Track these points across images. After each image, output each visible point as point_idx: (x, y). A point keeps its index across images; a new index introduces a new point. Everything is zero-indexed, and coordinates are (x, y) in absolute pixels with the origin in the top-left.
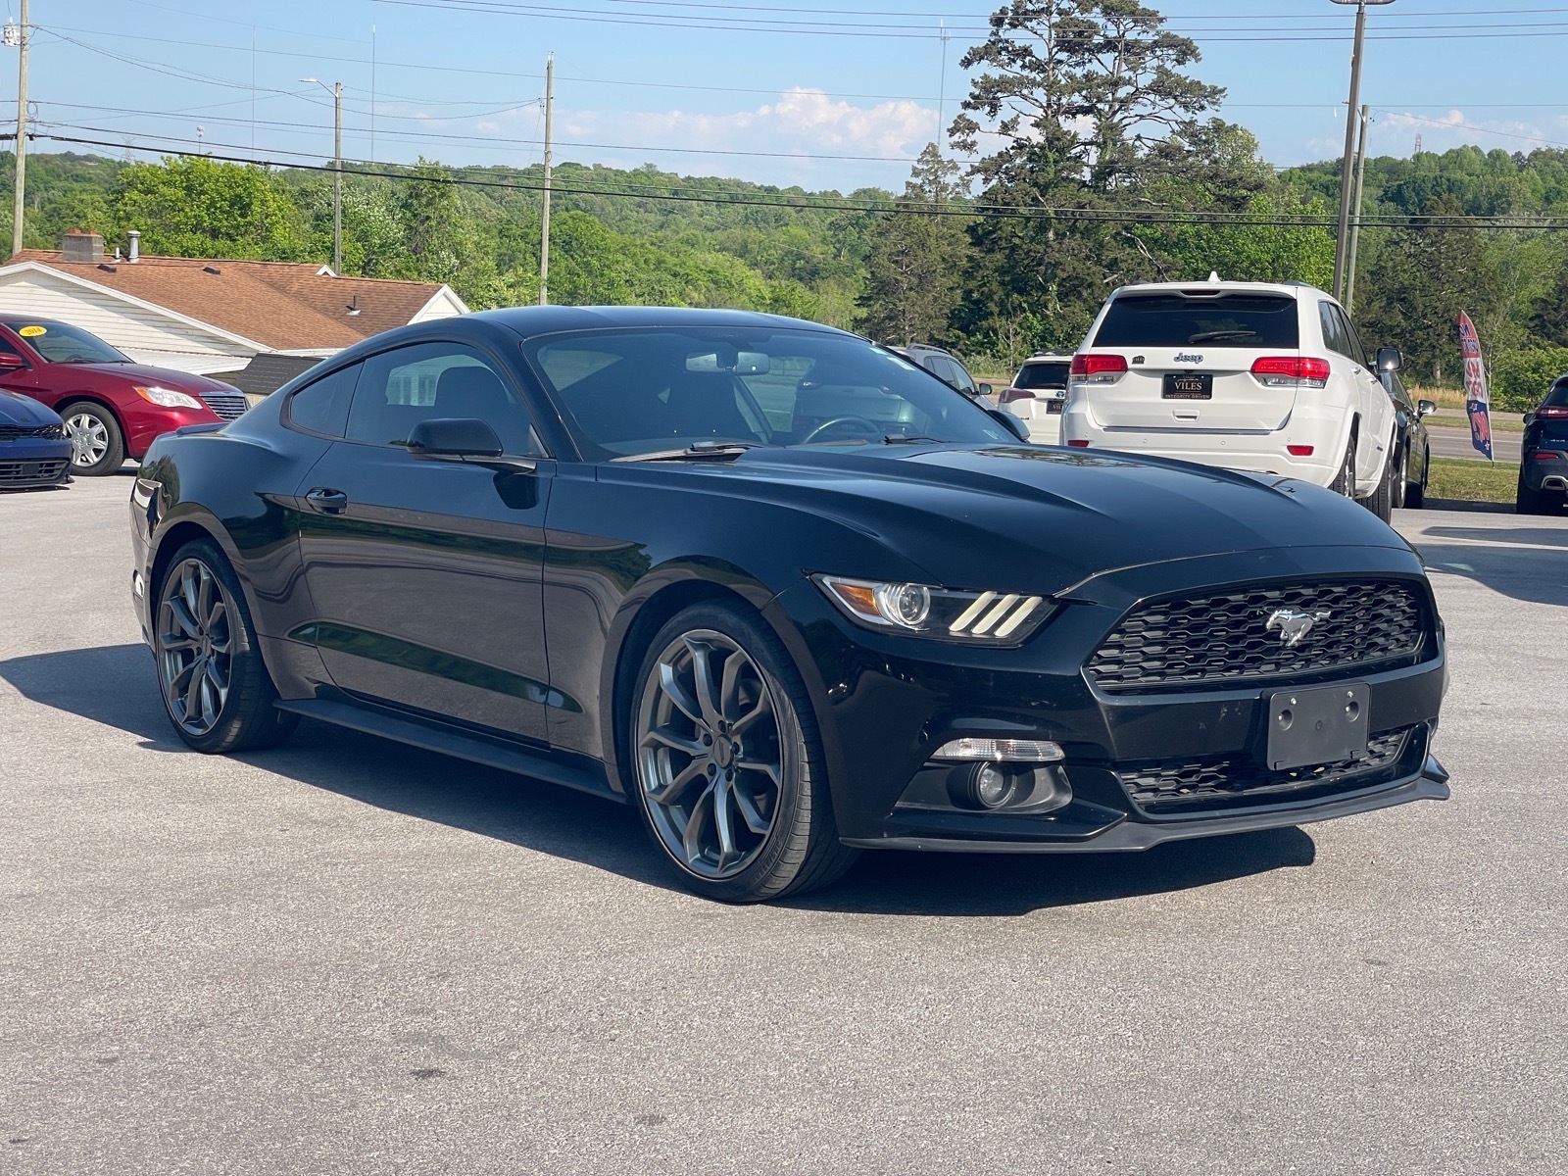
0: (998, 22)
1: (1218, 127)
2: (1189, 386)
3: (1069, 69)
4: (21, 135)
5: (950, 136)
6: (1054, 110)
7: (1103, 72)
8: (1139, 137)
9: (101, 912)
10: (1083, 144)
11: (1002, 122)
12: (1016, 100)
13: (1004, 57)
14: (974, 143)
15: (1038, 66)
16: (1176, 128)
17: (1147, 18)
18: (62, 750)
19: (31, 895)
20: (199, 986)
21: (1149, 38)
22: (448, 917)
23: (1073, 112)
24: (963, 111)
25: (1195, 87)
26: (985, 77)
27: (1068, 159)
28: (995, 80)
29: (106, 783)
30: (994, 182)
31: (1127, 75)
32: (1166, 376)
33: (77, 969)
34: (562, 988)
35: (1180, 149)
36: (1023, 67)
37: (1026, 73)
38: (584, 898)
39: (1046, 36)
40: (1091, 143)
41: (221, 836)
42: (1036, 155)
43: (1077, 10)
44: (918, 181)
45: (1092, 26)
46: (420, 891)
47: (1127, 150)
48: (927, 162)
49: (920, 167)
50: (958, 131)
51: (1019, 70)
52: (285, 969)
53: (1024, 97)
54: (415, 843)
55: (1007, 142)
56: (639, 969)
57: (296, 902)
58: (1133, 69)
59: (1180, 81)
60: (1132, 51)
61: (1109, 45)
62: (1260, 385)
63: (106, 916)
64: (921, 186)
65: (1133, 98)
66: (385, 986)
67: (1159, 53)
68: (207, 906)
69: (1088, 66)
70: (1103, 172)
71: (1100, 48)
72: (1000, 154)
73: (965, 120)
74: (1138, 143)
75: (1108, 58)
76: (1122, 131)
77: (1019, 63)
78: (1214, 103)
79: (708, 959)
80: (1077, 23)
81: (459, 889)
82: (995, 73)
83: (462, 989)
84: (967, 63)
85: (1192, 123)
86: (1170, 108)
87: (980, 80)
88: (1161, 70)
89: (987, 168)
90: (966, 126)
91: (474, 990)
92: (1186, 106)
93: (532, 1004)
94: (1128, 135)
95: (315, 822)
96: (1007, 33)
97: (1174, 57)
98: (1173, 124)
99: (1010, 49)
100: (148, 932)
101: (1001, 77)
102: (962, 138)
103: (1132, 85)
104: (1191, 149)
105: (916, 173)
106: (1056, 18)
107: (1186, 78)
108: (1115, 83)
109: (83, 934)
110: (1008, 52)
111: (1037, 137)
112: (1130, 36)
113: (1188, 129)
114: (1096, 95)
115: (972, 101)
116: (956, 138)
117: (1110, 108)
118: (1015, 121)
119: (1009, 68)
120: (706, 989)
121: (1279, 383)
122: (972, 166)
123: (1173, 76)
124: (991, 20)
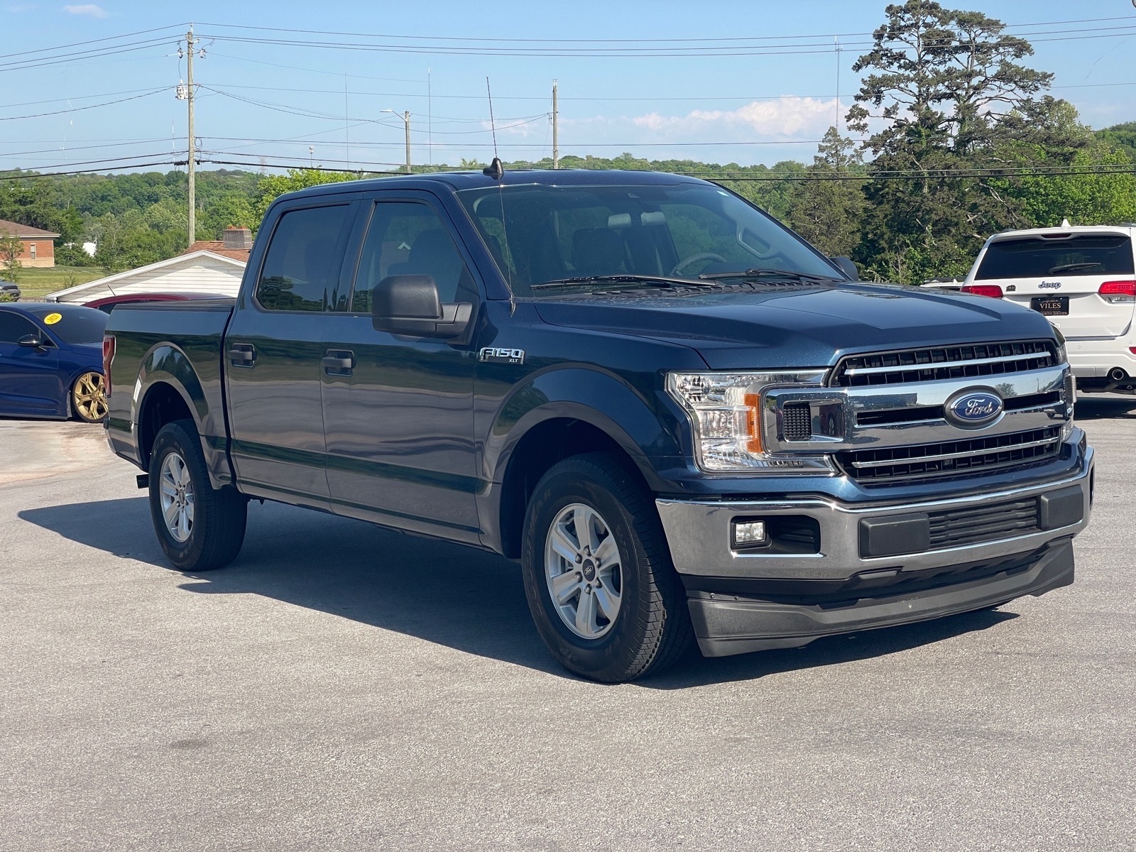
0: (879, 36)
1: (1049, 102)
2: (1051, 306)
3: (934, 67)
4: (191, 161)
5: (847, 121)
6: (923, 97)
7: (961, 68)
8: (989, 113)
9: (299, 744)
10: (949, 121)
11: (886, 109)
12: (895, 92)
13: (884, 61)
14: (865, 125)
15: (911, 66)
16: (1017, 105)
17: (991, 25)
18: (258, 616)
19: (248, 732)
20: (375, 803)
21: (993, 40)
22: (545, 744)
23: (939, 97)
24: (856, 102)
25: (1030, 74)
26: (872, 76)
27: (937, 133)
28: (879, 79)
29: (291, 641)
30: (881, 153)
31: (978, 68)
32: (1032, 299)
33: (287, 791)
34: (636, 800)
35: (1020, 120)
36: (900, 67)
37: (902, 71)
38: (643, 726)
39: (916, 44)
40: (953, 120)
41: (375, 681)
42: (913, 132)
43: (938, 23)
44: (824, 155)
45: (950, 35)
46: (523, 723)
47: (981, 123)
48: (830, 141)
49: (824, 144)
50: (853, 117)
51: (896, 70)
52: (434, 788)
53: (902, 89)
54: (515, 684)
55: (890, 123)
56: (691, 784)
57: (435, 733)
58: (983, 64)
59: (1018, 71)
60: (981, 51)
61: (964, 47)
62: (1106, 303)
63: (303, 747)
64: (826, 158)
65: (984, 84)
66: (507, 800)
67: (1001, 50)
68: (373, 738)
69: (949, 64)
70: (962, 142)
71: (956, 50)
72: (885, 132)
73: (857, 109)
74: (988, 118)
75: (963, 56)
76: (976, 110)
77: (896, 64)
78: (1045, 85)
79: (742, 775)
80: (938, 33)
81: (551, 721)
82: (879, 73)
83: (563, 803)
84: (857, 67)
85: (1029, 100)
86: (1012, 91)
87: (868, 79)
88: (1003, 63)
89: (874, 143)
90: (857, 113)
91: (573, 803)
92: (1023, 87)
93: (616, 814)
94: (980, 112)
95: (440, 668)
96: (886, 44)
97: (1013, 53)
98: (1015, 102)
99: (889, 55)
100: (334, 759)
101: (883, 76)
102: (857, 122)
103: (982, 75)
104: (1029, 119)
105: (821, 149)
106: (922, 30)
107: (1023, 68)
108: (969, 75)
109: (288, 762)
110: (888, 57)
111: (912, 118)
112: (979, 40)
113: (1026, 105)
114: (956, 84)
115: (862, 94)
116: (852, 122)
117: (966, 93)
118: (895, 108)
119: (888, 69)
120: (744, 800)
121: (1121, 300)
122: (864, 142)
123: (1013, 67)
124: (874, 35)
